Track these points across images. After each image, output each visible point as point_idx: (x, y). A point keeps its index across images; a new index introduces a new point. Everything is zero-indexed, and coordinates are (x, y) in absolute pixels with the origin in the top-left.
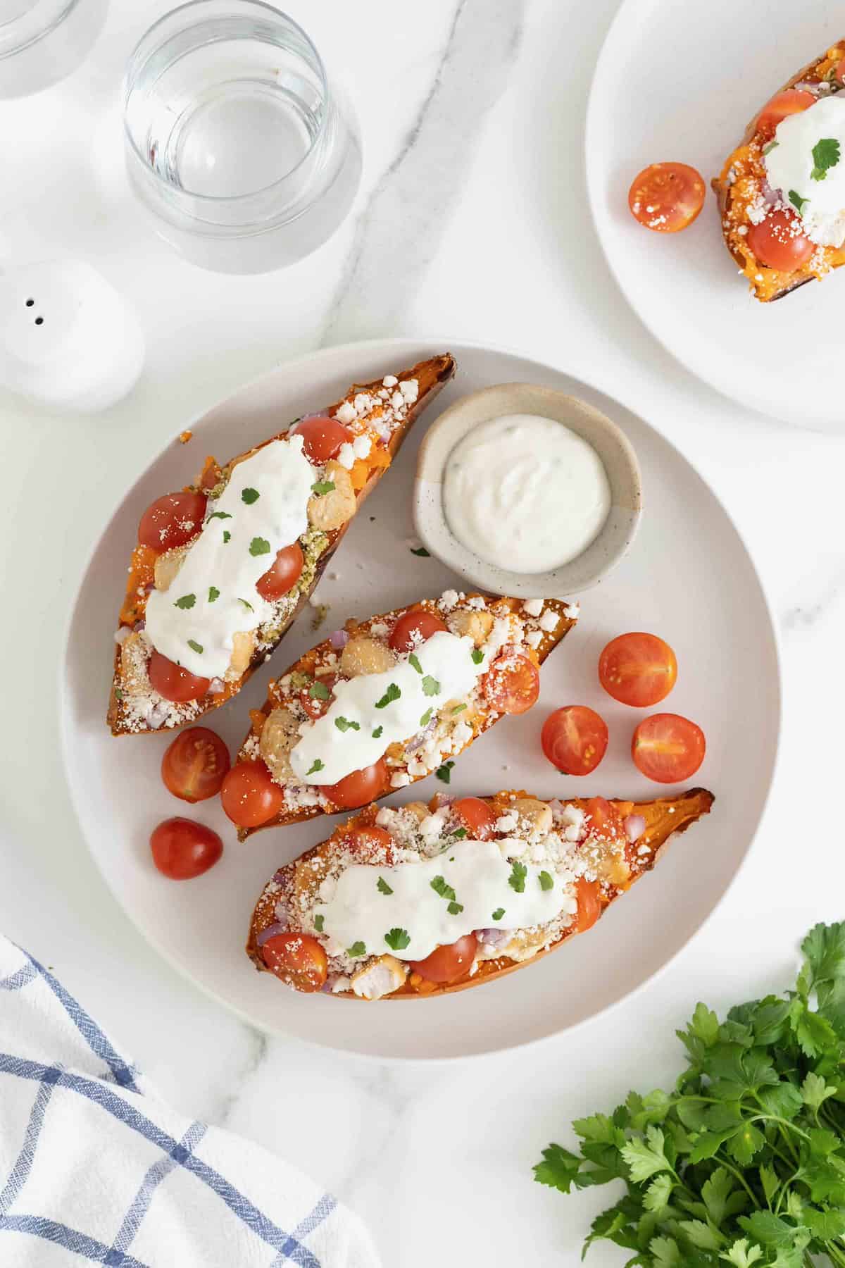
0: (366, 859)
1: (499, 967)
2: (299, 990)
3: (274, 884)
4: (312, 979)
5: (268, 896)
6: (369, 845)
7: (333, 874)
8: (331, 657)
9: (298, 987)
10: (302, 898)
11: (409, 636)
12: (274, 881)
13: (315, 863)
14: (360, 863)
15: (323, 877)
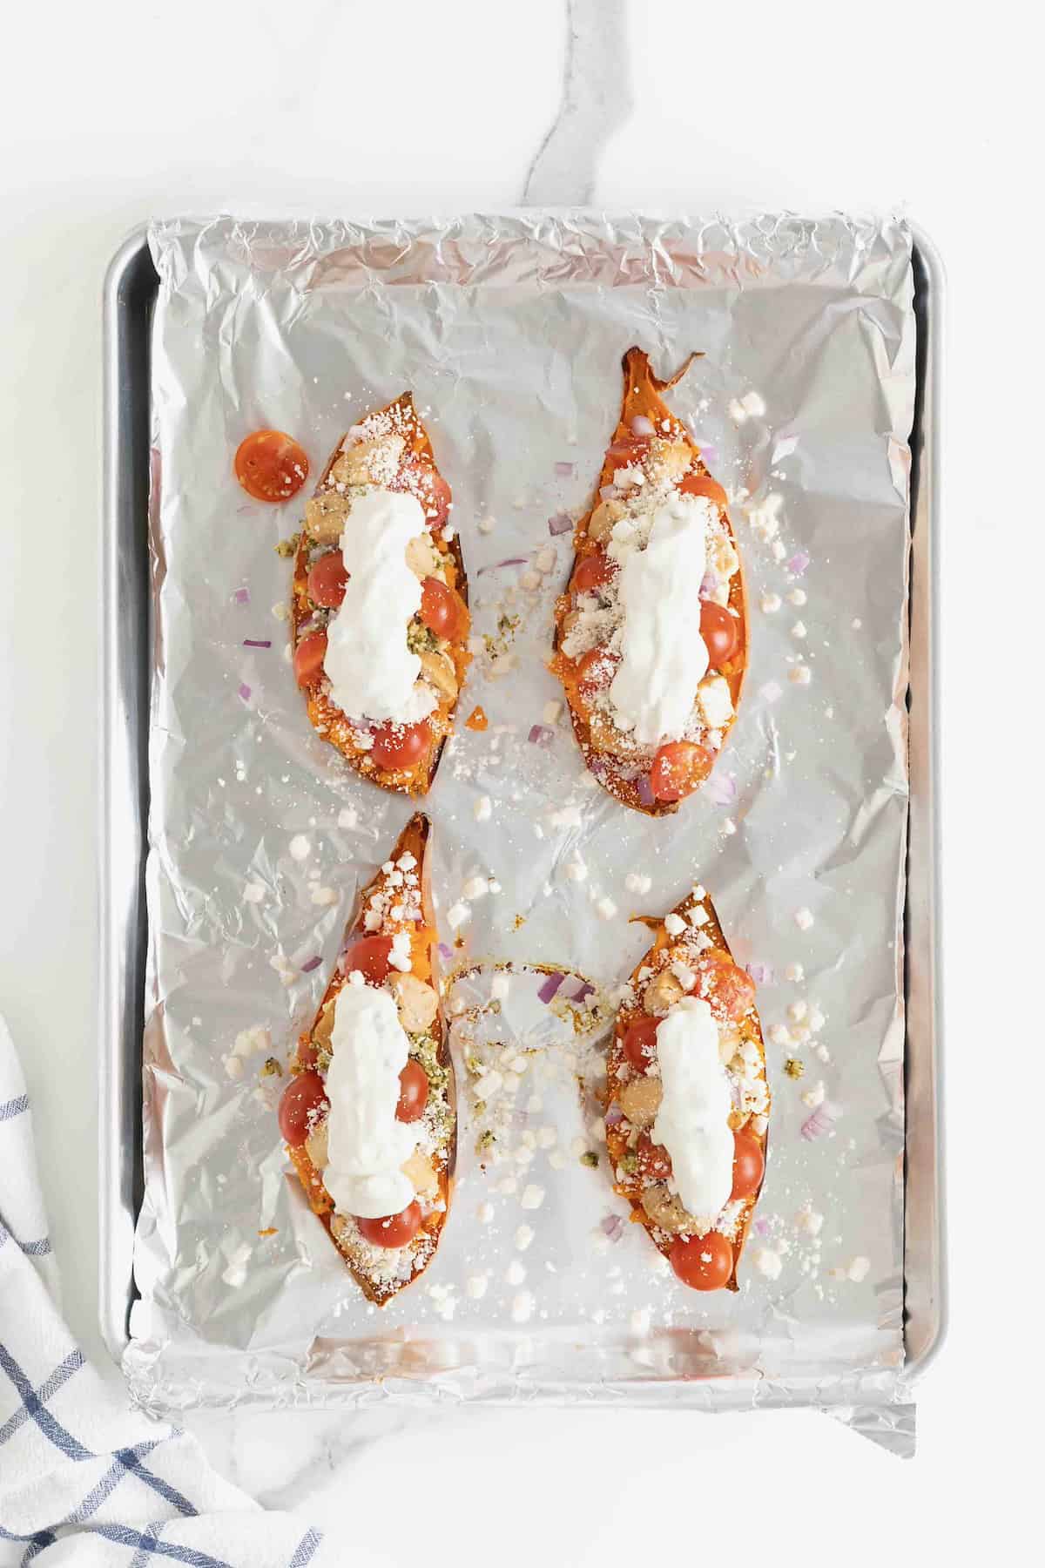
0: (607, 678)
1: (739, 588)
2: (707, 777)
3: (599, 774)
4: (701, 760)
5: (610, 784)
6: (596, 672)
7: (611, 710)
8: (624, 1126)
9: (704, 778)
10: (624, 745)
11: (645, 1057)
12: (596, 773)
13: (595, 723)
14: (609, 686)
15: (610, 719)
